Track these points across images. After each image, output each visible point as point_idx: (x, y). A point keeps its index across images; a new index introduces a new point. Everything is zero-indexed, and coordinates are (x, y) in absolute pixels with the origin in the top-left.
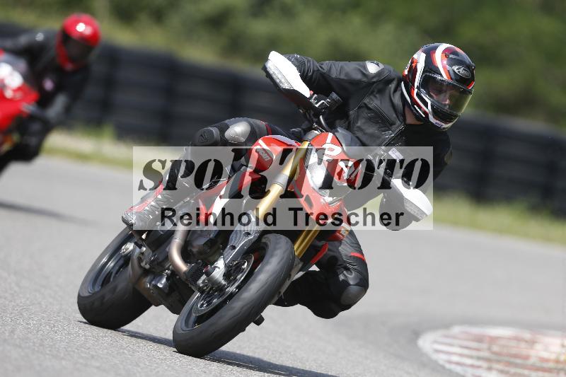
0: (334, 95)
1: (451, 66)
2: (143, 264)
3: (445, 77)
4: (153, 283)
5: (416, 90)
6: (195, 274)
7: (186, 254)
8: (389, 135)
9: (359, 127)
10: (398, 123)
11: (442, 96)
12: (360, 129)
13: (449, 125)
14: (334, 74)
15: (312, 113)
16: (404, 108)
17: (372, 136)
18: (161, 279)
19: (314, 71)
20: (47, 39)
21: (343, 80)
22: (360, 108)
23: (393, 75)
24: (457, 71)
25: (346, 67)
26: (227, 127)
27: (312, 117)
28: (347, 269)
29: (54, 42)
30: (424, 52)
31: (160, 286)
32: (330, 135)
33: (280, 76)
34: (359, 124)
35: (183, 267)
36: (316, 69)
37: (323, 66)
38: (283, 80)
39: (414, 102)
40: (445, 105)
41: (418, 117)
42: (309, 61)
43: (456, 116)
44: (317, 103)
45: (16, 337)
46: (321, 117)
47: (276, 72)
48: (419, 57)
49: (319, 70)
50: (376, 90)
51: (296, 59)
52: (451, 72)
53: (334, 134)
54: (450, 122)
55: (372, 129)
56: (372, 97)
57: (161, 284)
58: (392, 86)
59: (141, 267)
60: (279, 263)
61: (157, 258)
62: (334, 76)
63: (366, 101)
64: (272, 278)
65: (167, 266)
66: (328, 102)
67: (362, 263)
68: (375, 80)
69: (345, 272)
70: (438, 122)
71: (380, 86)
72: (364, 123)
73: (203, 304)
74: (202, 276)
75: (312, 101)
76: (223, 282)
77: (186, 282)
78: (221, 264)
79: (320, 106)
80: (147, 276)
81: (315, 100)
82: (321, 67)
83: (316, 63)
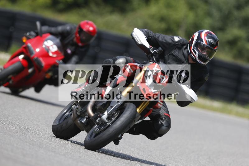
0: (160, 48)
1: (208, 39)
2: (77, 113)
4: (81, 121)
5: (192, 47)
6: (96, 117)
7: (94, 109)
9: (168, 63)
10: (185, 62)
13: (205, 63)
14: (160, 39)
15: (150, 55)
16: (188, 56)
18: (84, 119)
19: (152, 37)
20: (71, 29)
21: (164, 42)
24: (210, 41)
25: (165, 37)
26: (117, 59)
27: (150, 57)
28: (162, 119)
30: (198, 33)
31: (83, 122)
33: (137, 39)
34: (169, 61)
35: (92, 114)
37: (156, 35)
38: (138, 40)
39: (191, 52)
41: (193, 59)
42: (150, 32)
44: (153, 51)
46: (154, 57)
47: (136, 37)
48: (196, 34)
50: (177, 48)
51: (146, 31)
52: (208, 41)
53: (158, 64)
56: (175, 50)
59: (77, 114)
60: (130, 114)
61: (83, 111)
63: (173, 52)
64: (126, 120)
65: (86, 114)
66: (157, 51)
67: (169, 118)
68: (177, 44)
69: (161, 121)
70: (200, 61)
72: (171, 61)
73: (97, 130)
74: (98, 118)
75: (151, 50)
76: (106, 121)
77: (93, 121)
78: (106, 113)
79: (154, 52)
80: (79, 118)
81: (152, 49)
82: (155, 35)
83: (153, 33)
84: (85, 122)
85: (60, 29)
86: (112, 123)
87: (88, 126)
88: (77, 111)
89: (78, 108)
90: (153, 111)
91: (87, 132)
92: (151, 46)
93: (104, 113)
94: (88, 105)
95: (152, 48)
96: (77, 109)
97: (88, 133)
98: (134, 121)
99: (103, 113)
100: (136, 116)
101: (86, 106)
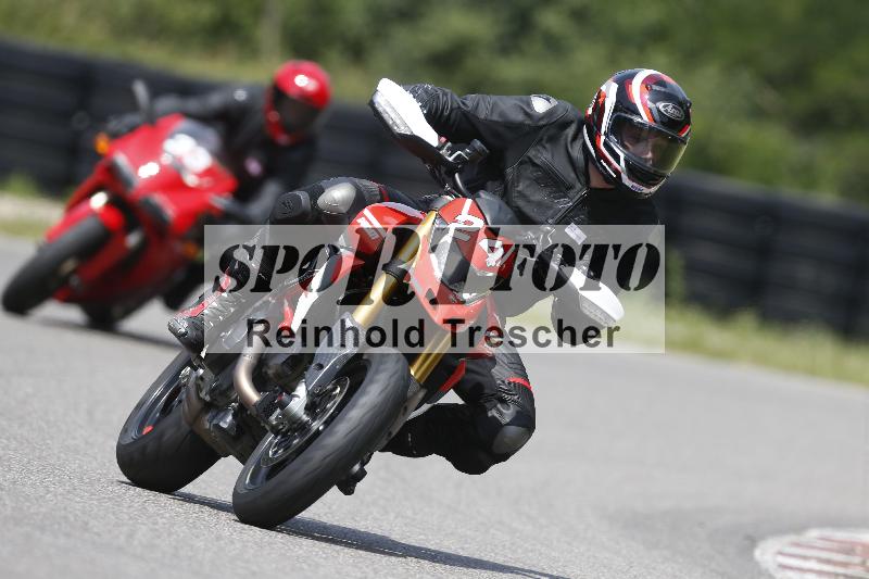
1: (654, 102)
2: (202, 395)
3: (645, 118)
4: (215, 422)
5: (603, 138)
6: (268, 407)
7: (259, 377)
8: (565, 204)
9: (519, 192)
10: (578, 186)
11: (640, 147)
12: (522, 195)
13: (653, 189)
14: (482, 114)
15: (443, 170)
16: (587, 165)
17: (539, 204)
18: (226, 415)
19: (452, 110)
20: (252, 97)
21: (496, 122)
22: (521, 163)
23: (571, 115)
24: (662, 110)
25: (500, 103)
26: (322, 191)
27: (444, 176)
28: (503, 401)
29: (262, 103)
30: (616, 81)
31: (224, 425)
32: (469, 202)
33: (393, 116)
34: (520, 188)
35: (253, 396)
36: (455, 105)
37: (467, 102)
38: (398, 122)
39: (600, 155)
40: (646, 160)
41: (607, 177)
42: (445, 94)
43: (663, 176)
44: (450, 155)
45: (136, 543)
46: (457, 175)
47: (388, 110)
48: (608, 89)
49: (459, 107)
50: (545, 138)
51: (426, 91)
52: (655, 112)
53: (474, 200)
54: (654, 185)
55: (539, 195)
56: (539, 148)
57: (225, 422)
58: (571, 131)
59: (199, 398)
61: (221, 385)
62: (482, 117)
63: (531, 153)
65: (234, 397)
66: (467, 154)
67: (527, 393)
68: (542, 123)
69: (499, 406)
70: (635, 184)
71: (552, 131)
72: (527, 186)
73: (276, 452)
74: (275, 409)
75: (443, 152)
76: (305, 418)
77: (259, 419)
78: (301, 390)
79: (455, 159)
80: (207, 412)
81: (448, 150)
82: (464, 103)
83: (456, 97)
84: (231, 425)
85: (215, 100)
86: (327, 423)
87: (244, 438)
88: (199, 389)
89: (202, 378)
90: (467, 370)
91: (243, 459)
92: (443, 139)
93: (294, 390)
94: (236, 363)
95: (449, 144)
96: (200, 382)
97: (243, 462)
98: (402, 411)
99: (290, 391)
100: (409, 394)
101: (229, 368)
